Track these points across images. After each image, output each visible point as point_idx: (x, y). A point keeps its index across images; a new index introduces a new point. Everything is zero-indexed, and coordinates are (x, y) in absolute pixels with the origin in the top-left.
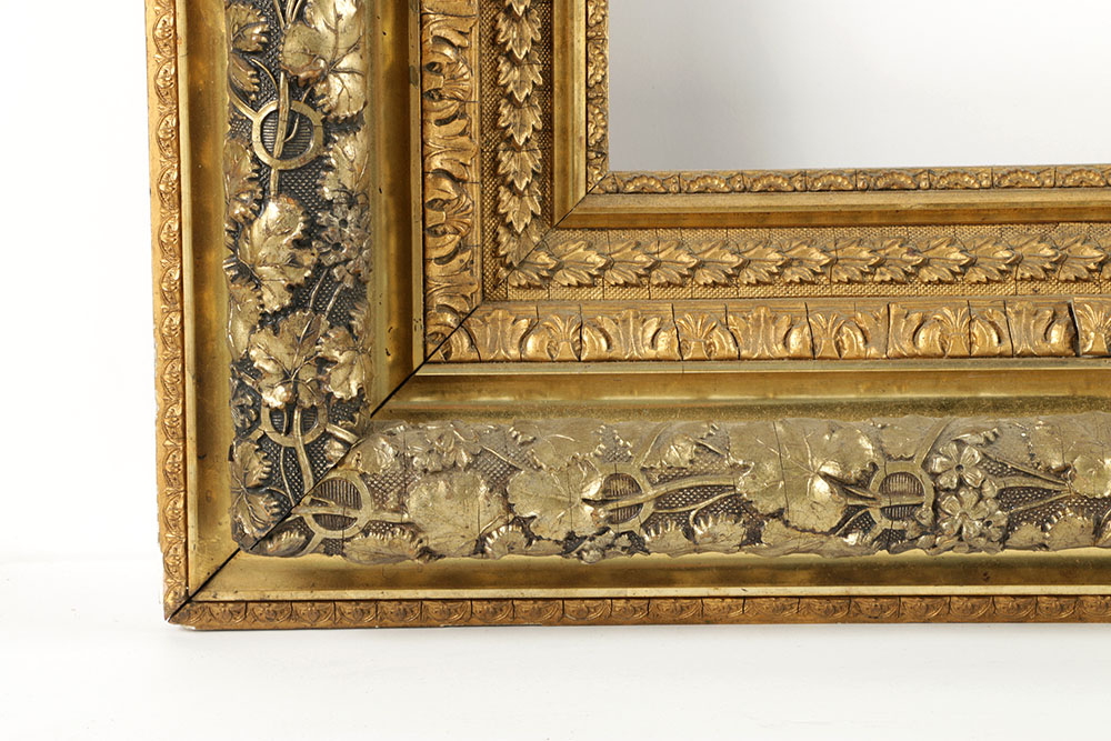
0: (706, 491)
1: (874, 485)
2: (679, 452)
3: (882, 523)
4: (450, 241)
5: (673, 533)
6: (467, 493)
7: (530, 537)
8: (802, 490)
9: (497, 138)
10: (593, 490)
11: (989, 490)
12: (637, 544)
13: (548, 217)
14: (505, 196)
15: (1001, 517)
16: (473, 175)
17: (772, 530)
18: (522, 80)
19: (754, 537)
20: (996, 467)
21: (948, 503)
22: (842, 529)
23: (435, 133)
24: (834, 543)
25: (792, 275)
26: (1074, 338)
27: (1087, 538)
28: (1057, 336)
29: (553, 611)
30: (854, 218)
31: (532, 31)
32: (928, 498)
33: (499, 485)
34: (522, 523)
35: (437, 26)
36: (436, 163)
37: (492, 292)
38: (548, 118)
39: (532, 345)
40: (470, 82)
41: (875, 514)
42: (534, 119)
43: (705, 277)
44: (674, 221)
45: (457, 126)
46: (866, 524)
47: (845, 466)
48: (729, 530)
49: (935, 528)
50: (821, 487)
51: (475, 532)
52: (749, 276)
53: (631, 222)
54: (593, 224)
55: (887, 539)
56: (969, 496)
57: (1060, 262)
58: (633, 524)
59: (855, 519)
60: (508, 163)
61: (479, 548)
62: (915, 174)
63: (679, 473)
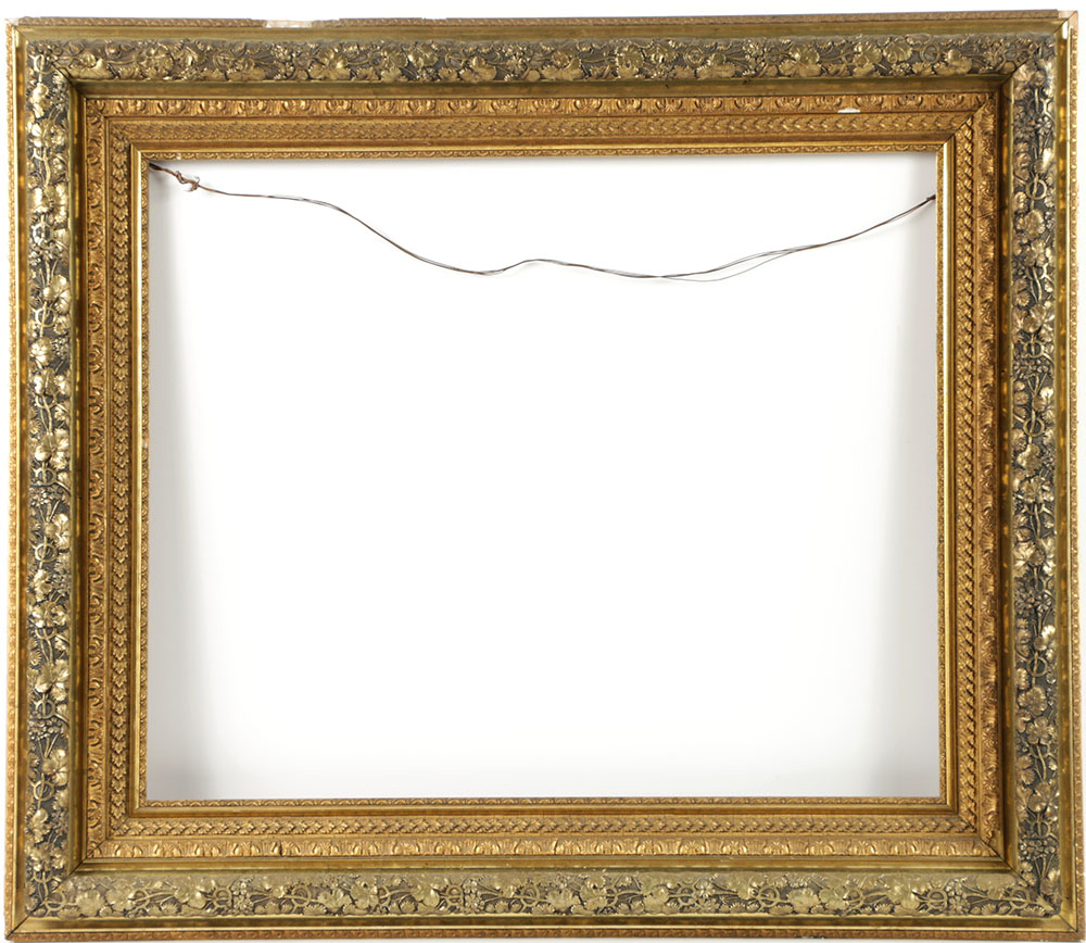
0: (165, 896)
1: (214, 894)
2: (158, 885)
3: (217, 906)
4: (95, 821)
5: (155, 908)
6: (92, 897)
7: (113, 911)
8: (193, 897)
9: (110, 789)
10: (131, 896)
11: (248, 895)
12: (145, 913)
13: (129, 814)
14: (113, 807)
15: (252, 904)
16: (103, 802)
17: (184, 908)
18: (119, 773)
19: (179, 910)
20: (250, 889)
21: (236, 899)
22: (205, 908)
23: (91, 788)
24: (203, 912)
25: (200, 832)
26: (281, 852)
27: (278, 911)
28: (276, 850)
29: (124, 936)
30: (222, 815)
31: (123, 758)
32: (230, 897)
33: (103, 895)
34: (110, 906)
35: (92, 757)
36: (91, 798)
37: (109, 838)
38: (127, 784)
39: (119, 853)
40: (102, 773)
41: (215, 903)
42: (123, 784)
43: (174, 832)
44: (166, 815)
45: (99, 786)
46: (213, 906)
47: (206, 888)
48: (173, 908)
49: (232, 907)
50: (198, 895)
51: (97, 908)
52: (187, 832)
53: (154, 815)
54: (141, 816)
55: (220, 911)
56: (242, 898)
57: (281, 828)
58: (143, 906)
59: (209, 905)
60: (114, 797)
61: (98, 914)
62: (239, 802)
63: (158, 891)
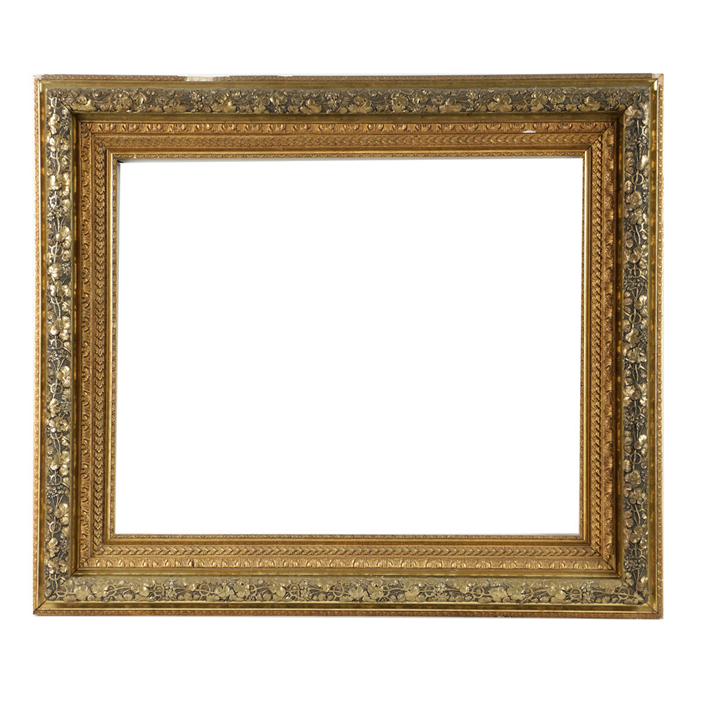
0: (125, 589)
1: (154, 588)
2: (121, 583)
3: (156, 595)
4: (85, 546)
5: (120, 597)
6: (83, 589)
7: (95, 597)
8: (142, 590)
9: (94, 528)
10: (106, 589)
11: (174, 589)
12: (114, 599)
13: (104, 542)
14: (95, 538)
15: (176, 594)
16: (89, 535)
17: (137, 596)
18: (98, 518)
19: (134, 597)
20: (175, 585)
21: (167, 591)
22: (149, 596)
23: (82, 527)
24: (148, 599)
25: (146, 553)
26: (193, 565)
27: (191, 598)
28: (190, 564)
29: (101, 613)
30: (158, 543)
31: (101, 509)
32: (164, 590)
33: (90, 588)
34: (94, 594)
35: (83, 509)
36: (82, 532)
37: (92, 556)
38: (103, 525)
39: (98, 564)
40: (89, 518)
41: (155, 593)
42: (101, 525)
43: (130, 553)
44: (126, 543)
45: (86, 526)
46: (153, 595)
47: (150, 585)
48: (130, 596)
49: (165, 596)
50: (145, 589)
51: (86, 596)
52: (138, 553)
53: (119, 543)
54: (111, 544)
55: (157, 598)
56: (171, 591)
57: (193, 551)
58: (113, 595)
59: (151, 594)
60: (96, 532)
61: (86, 599)
62: (168, 535)
63: (122, 586)
